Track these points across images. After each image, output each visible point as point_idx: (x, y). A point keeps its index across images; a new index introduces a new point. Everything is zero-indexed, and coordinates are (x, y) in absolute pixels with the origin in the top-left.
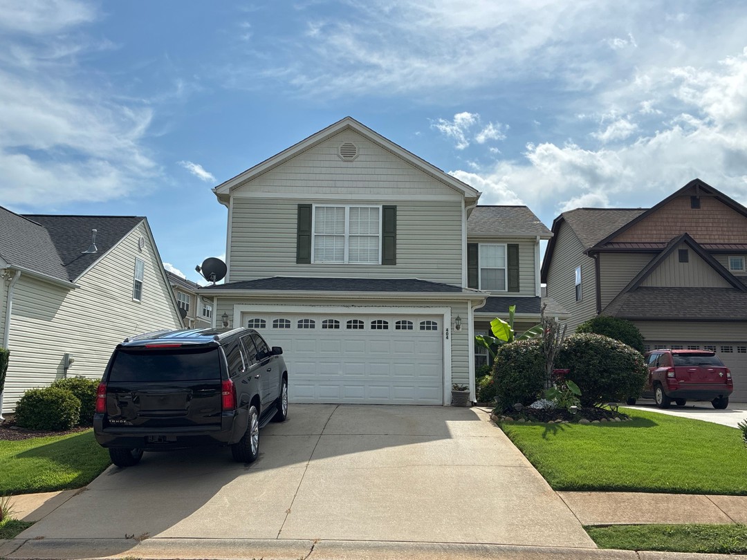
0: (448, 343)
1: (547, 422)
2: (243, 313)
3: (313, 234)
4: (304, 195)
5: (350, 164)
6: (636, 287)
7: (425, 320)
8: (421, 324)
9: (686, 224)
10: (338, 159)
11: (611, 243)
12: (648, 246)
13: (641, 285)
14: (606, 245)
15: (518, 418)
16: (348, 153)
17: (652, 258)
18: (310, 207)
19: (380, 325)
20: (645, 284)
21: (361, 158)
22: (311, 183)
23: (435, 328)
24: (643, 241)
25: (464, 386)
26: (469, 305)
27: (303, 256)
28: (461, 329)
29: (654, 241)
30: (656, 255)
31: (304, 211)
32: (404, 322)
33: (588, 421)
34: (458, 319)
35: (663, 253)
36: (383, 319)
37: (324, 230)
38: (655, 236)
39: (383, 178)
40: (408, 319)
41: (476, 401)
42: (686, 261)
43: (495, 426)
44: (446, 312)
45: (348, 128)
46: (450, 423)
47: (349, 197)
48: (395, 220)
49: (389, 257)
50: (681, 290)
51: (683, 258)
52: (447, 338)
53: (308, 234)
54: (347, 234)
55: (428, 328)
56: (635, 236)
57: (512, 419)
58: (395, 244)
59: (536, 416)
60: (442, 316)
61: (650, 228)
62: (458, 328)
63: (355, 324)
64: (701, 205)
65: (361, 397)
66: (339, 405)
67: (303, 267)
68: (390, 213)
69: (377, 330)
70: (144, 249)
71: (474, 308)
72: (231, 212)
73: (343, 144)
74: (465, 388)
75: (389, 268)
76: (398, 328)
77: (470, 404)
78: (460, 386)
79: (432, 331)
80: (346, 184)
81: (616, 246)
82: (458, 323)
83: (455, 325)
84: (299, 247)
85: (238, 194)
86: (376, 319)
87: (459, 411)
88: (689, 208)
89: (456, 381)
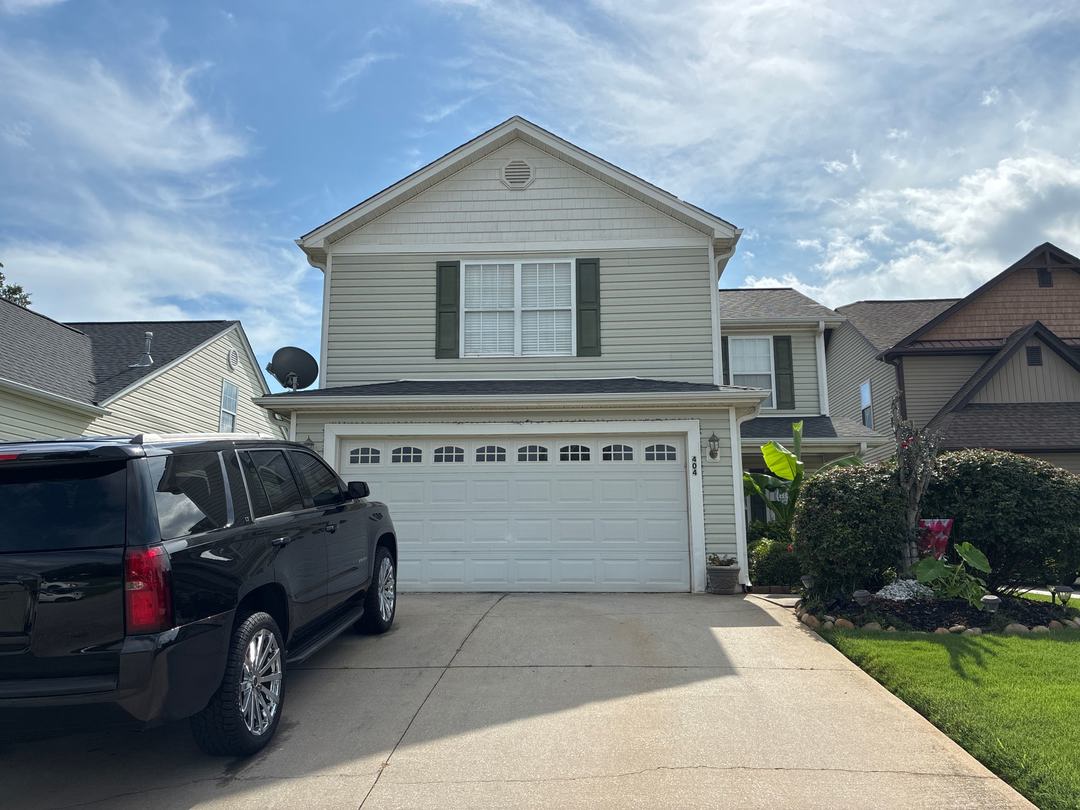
0: (696, 483)
1: (933, 629)
2: (341, 439)
3: (463, 309)
4: (445, 246)
5: (520, 195)
6: (963, 403)
7: (655, 443)
8: (647, 449)
9: (1032, 311)
10: (501, 187)
11: (920, 342)
12: (977, 344)
13: (971, 402)
14: (912, 344)
15: (865, 621)
16: (518, 176)
17: (983, 362)
18: (456, 266)
19: (575, 453)
20: (978, 399)
21: (538, 184)
22: (457, 228)
23: (672, 457)
24: (968, 337)
25: (729, 557)
26: (732, 416)
27: (447, 345)
28: (718, 458)
29: (985, 336)
30: (990, 357)
31: (447, 274)
32: (618, 448)
33: (1024, 628)
34: (714, 439)
35: (1002, 354)
36: (580, 443)
37: (480, 302)
38: (986, 330)
39: (576, 214)
40: (623, 443)
41: (750, 584)
42: (1039, 363)
43: (817, 640)
44: (692, 428)
45: (517, 137)
46: (721, 633)
47: (520, 247)
48: (597, 283)
49: (589, 344)
50: (1035, 407)
51: (1034, 359)
52: (695, 473)
53: (454, 309)
54: (518, 308)
55: (661, 457)
56: (956, 330)
57: (850, 624)
58: (598, 321)
59: (903, 618)
60: (684, 435)
61: (977, 318)
62: (713, 454)
63: (534, 453)
64: (1054, 281)
65: (545, 580)
66: (506, 594)
67: (447, 364)
68: (588, 271)
69: (570, 462)
70: (239, 367)
71: (741, 421)
72: (329, 279)
73: (509, 162)
74: (731, 562)
75: (589, 362)
76: (606, 457)
77: (740, 589)
78: (721, 557)
79: (666, 462)
80: (515, 226)
81: (928, 346)
82: (713, 446)
83: (708, 450)
84: (439, 333)
85: (341, 249)
86: (569, 443)
87: (726, 604)
88: (1037, 286)
89: (713, 548)
